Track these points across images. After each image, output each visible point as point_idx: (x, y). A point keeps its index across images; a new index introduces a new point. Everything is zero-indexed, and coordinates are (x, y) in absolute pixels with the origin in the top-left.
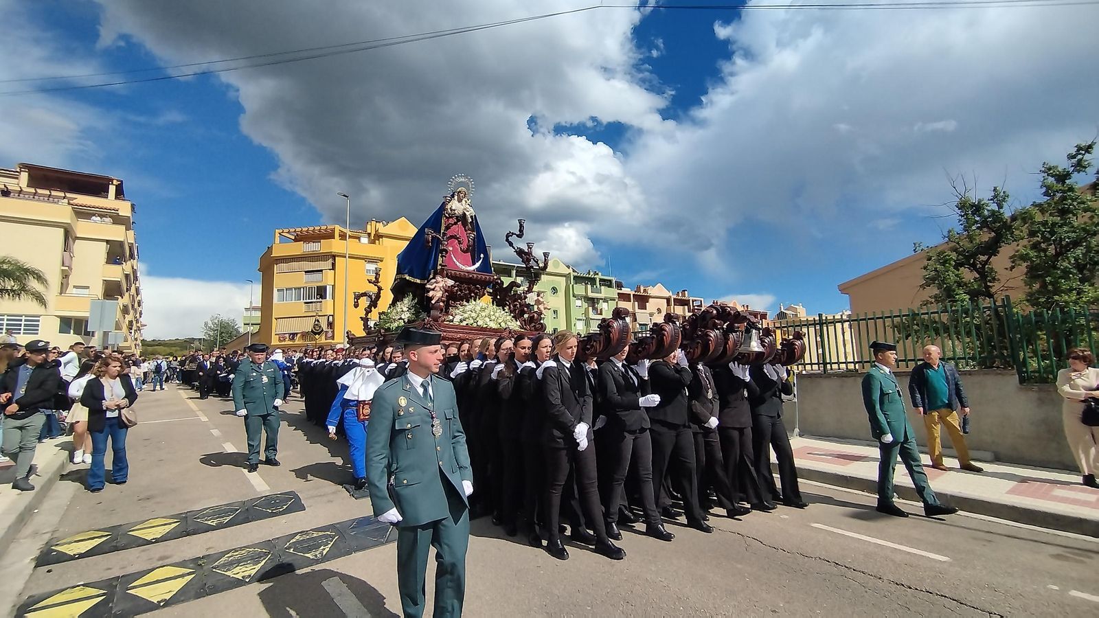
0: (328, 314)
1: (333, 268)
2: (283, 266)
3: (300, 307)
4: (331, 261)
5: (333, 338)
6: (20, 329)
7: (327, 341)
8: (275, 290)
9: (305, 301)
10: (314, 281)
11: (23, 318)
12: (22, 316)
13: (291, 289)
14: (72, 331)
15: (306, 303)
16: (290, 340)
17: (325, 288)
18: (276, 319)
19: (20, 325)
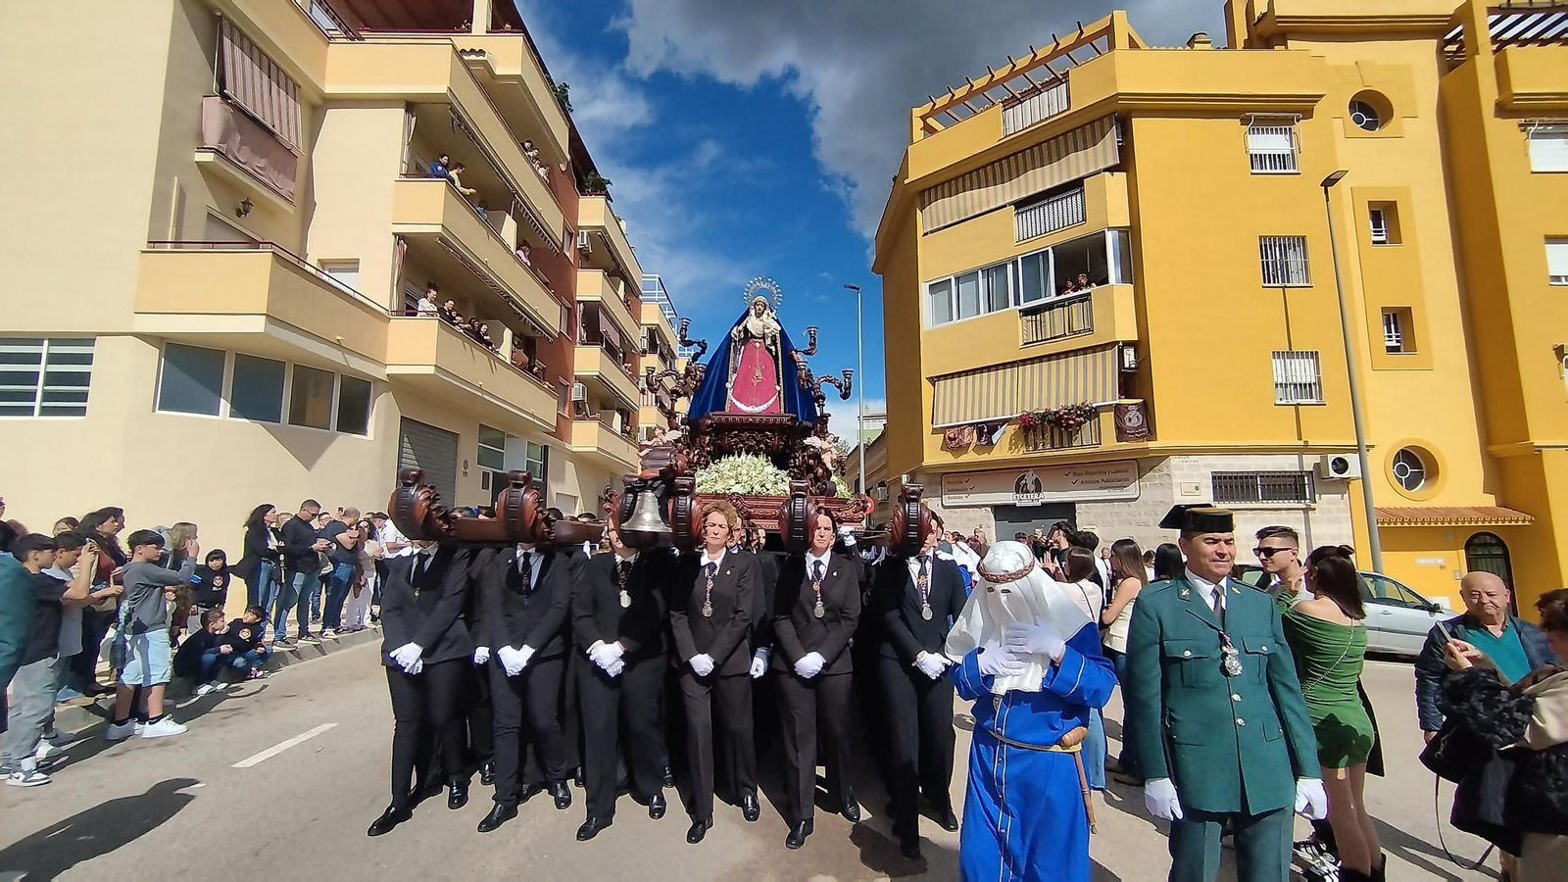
0: (1121, 337)
1: (1125, 162)
2: (944, 208)
3: (1009, 330)
4: (1111, 140)
5: (1149, 430)
6: (32, 396)
7: (1125, 445)
8: (924, 289)
9: (1024, 305)
10: (1057, 226)
11: (44, 350)
12: (38, 342)
13: (972, 275)
14: (225, 406)
15: (1026, 312)
16: (978, 449)
17: (1097, 244)
18: (933, 380)
19: (32, 378)
